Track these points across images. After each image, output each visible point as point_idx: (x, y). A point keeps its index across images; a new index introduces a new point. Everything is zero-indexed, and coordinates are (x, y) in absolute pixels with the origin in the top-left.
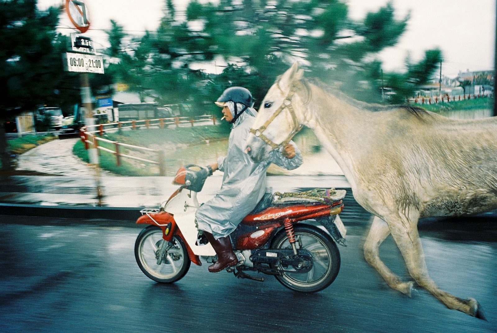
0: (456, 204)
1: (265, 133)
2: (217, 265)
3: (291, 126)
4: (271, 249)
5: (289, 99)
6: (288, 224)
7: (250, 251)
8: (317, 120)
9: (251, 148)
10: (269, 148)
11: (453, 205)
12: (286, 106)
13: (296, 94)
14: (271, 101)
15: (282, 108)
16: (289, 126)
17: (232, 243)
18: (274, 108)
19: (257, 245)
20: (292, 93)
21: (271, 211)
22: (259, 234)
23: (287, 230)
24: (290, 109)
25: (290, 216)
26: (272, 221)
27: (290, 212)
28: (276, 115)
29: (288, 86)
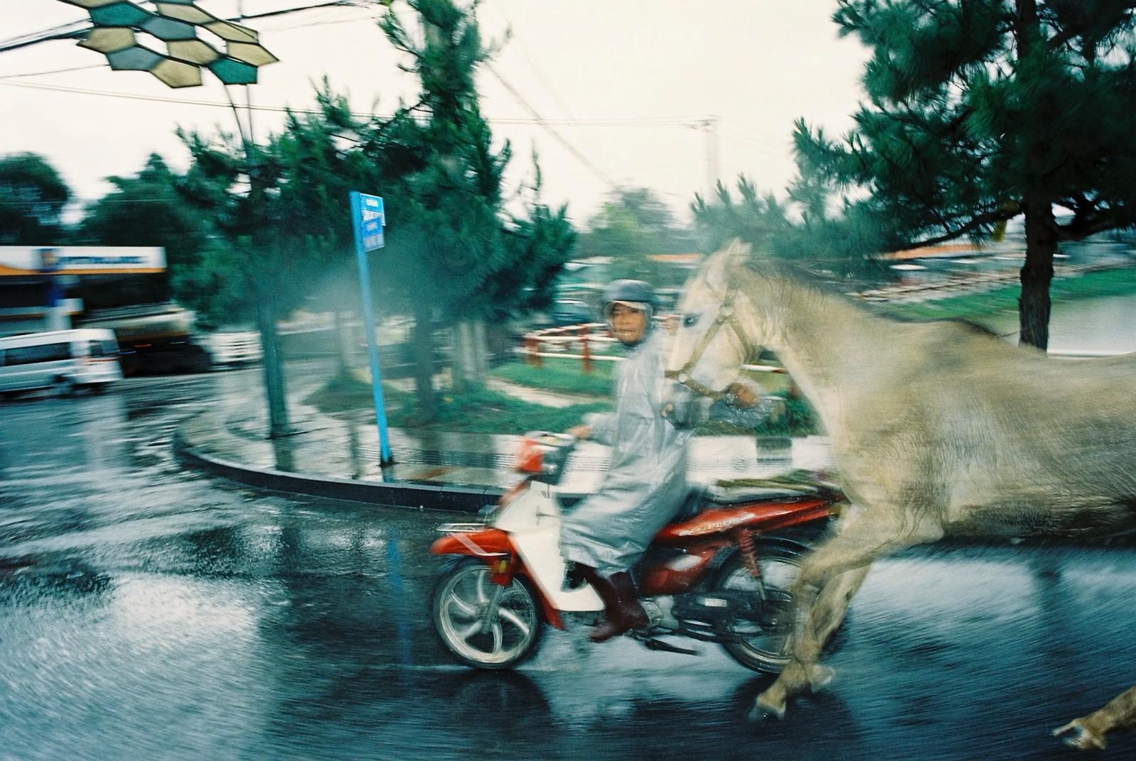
0: (1047, 519)
1: (695, 375)
2: (606, 629)
3: (741, 355)
4: (714, 590)
5: (727, 304)
6: (745, 541)
7: (671, 597)
8: (784, 335)
9: (673, 405)
10: (707, 401)
11: (1041, 519)
12: (725, 318)
13: (740, 293)
14: (696, 311)
15: (718, 323)
16: (738, 354)
17: (635, 583)
18: (703, 326)
19: (687, 585)
20: (732, 293)
21: (713, 517)
22: (689, 562)
23: (746, 552)
24: (731, 323)
25: (751, 525)
26: (715, 536)
27: (749, 516)
28: (709, 336)
29: (725, 281)
